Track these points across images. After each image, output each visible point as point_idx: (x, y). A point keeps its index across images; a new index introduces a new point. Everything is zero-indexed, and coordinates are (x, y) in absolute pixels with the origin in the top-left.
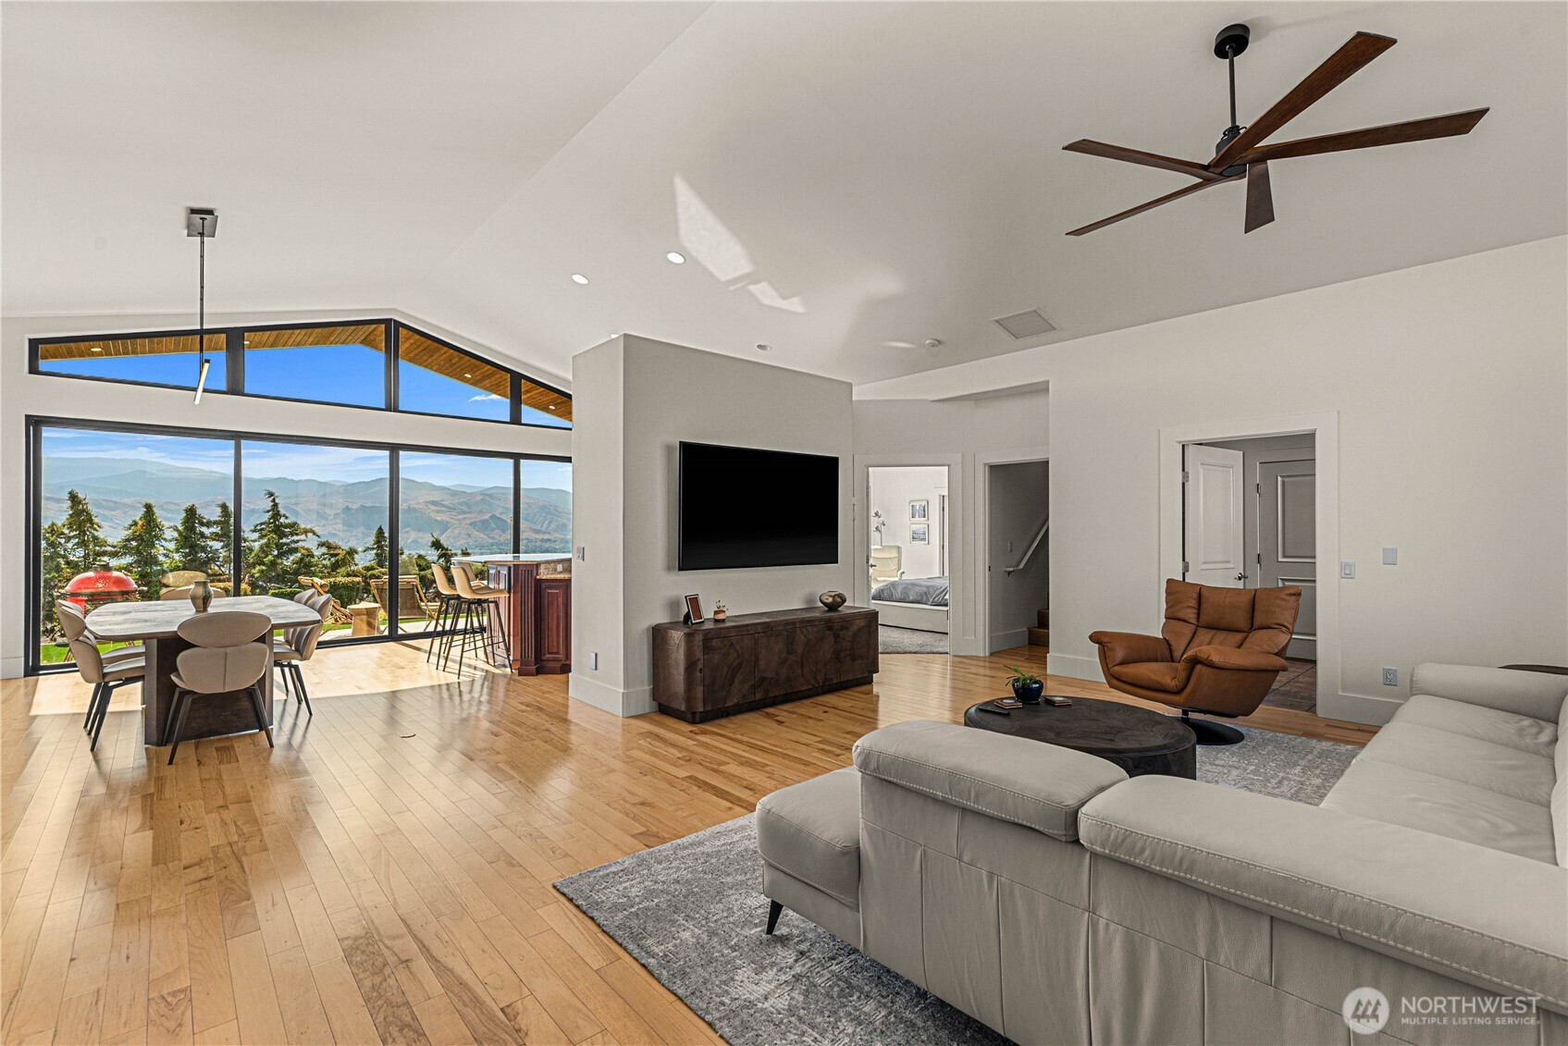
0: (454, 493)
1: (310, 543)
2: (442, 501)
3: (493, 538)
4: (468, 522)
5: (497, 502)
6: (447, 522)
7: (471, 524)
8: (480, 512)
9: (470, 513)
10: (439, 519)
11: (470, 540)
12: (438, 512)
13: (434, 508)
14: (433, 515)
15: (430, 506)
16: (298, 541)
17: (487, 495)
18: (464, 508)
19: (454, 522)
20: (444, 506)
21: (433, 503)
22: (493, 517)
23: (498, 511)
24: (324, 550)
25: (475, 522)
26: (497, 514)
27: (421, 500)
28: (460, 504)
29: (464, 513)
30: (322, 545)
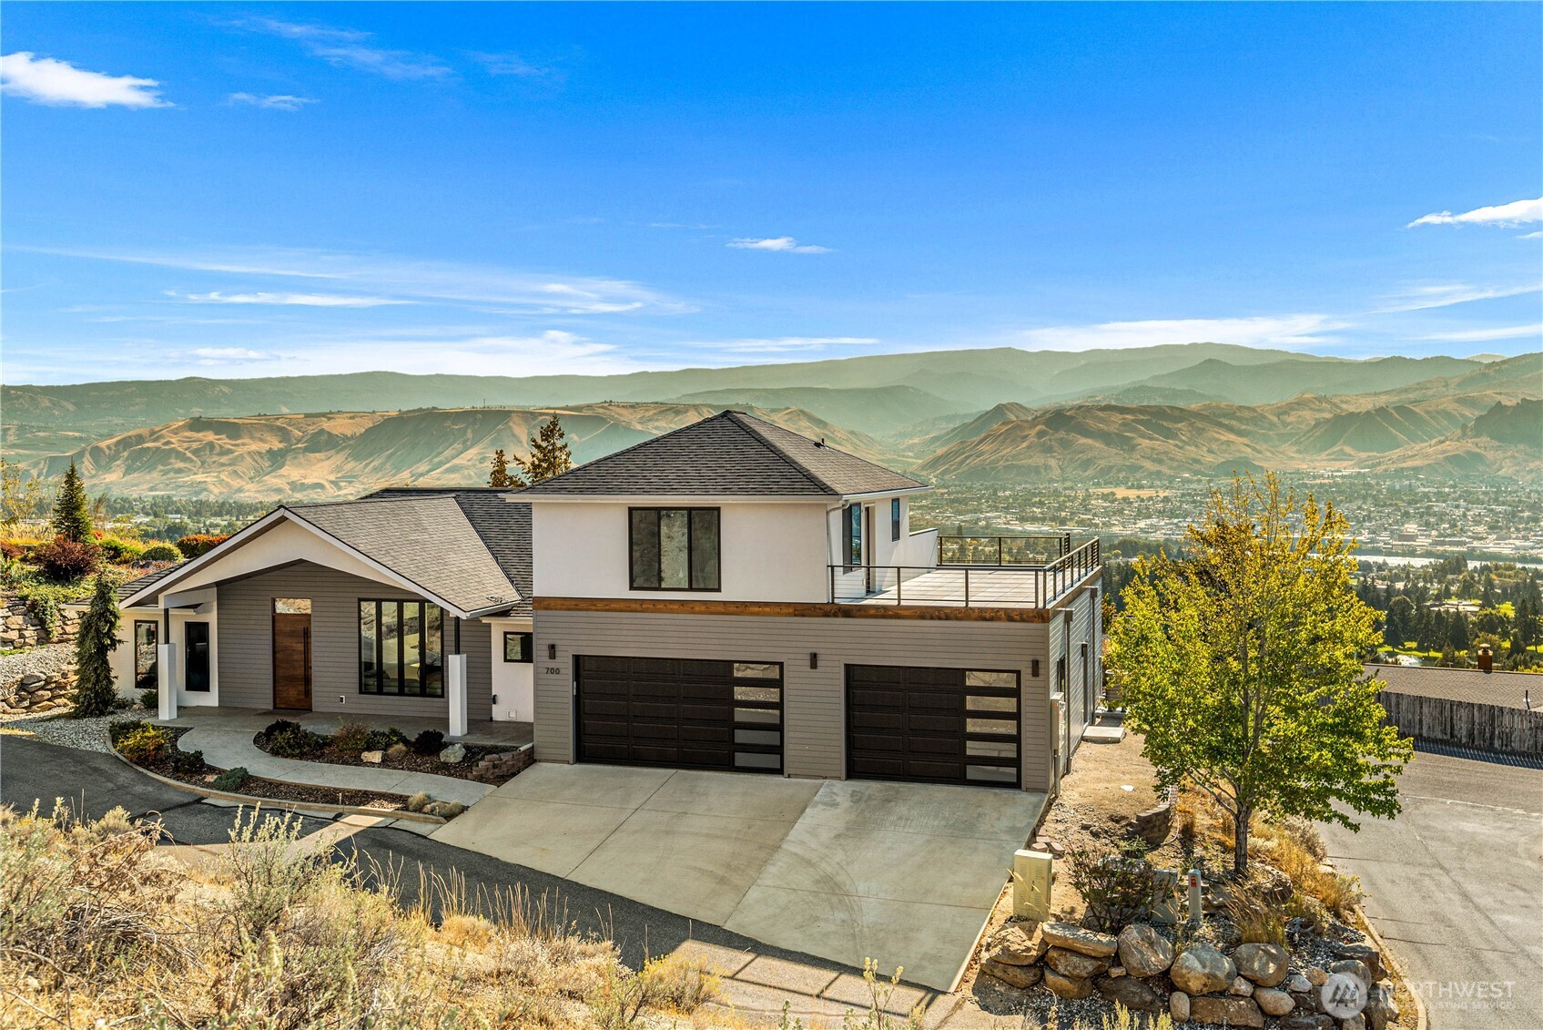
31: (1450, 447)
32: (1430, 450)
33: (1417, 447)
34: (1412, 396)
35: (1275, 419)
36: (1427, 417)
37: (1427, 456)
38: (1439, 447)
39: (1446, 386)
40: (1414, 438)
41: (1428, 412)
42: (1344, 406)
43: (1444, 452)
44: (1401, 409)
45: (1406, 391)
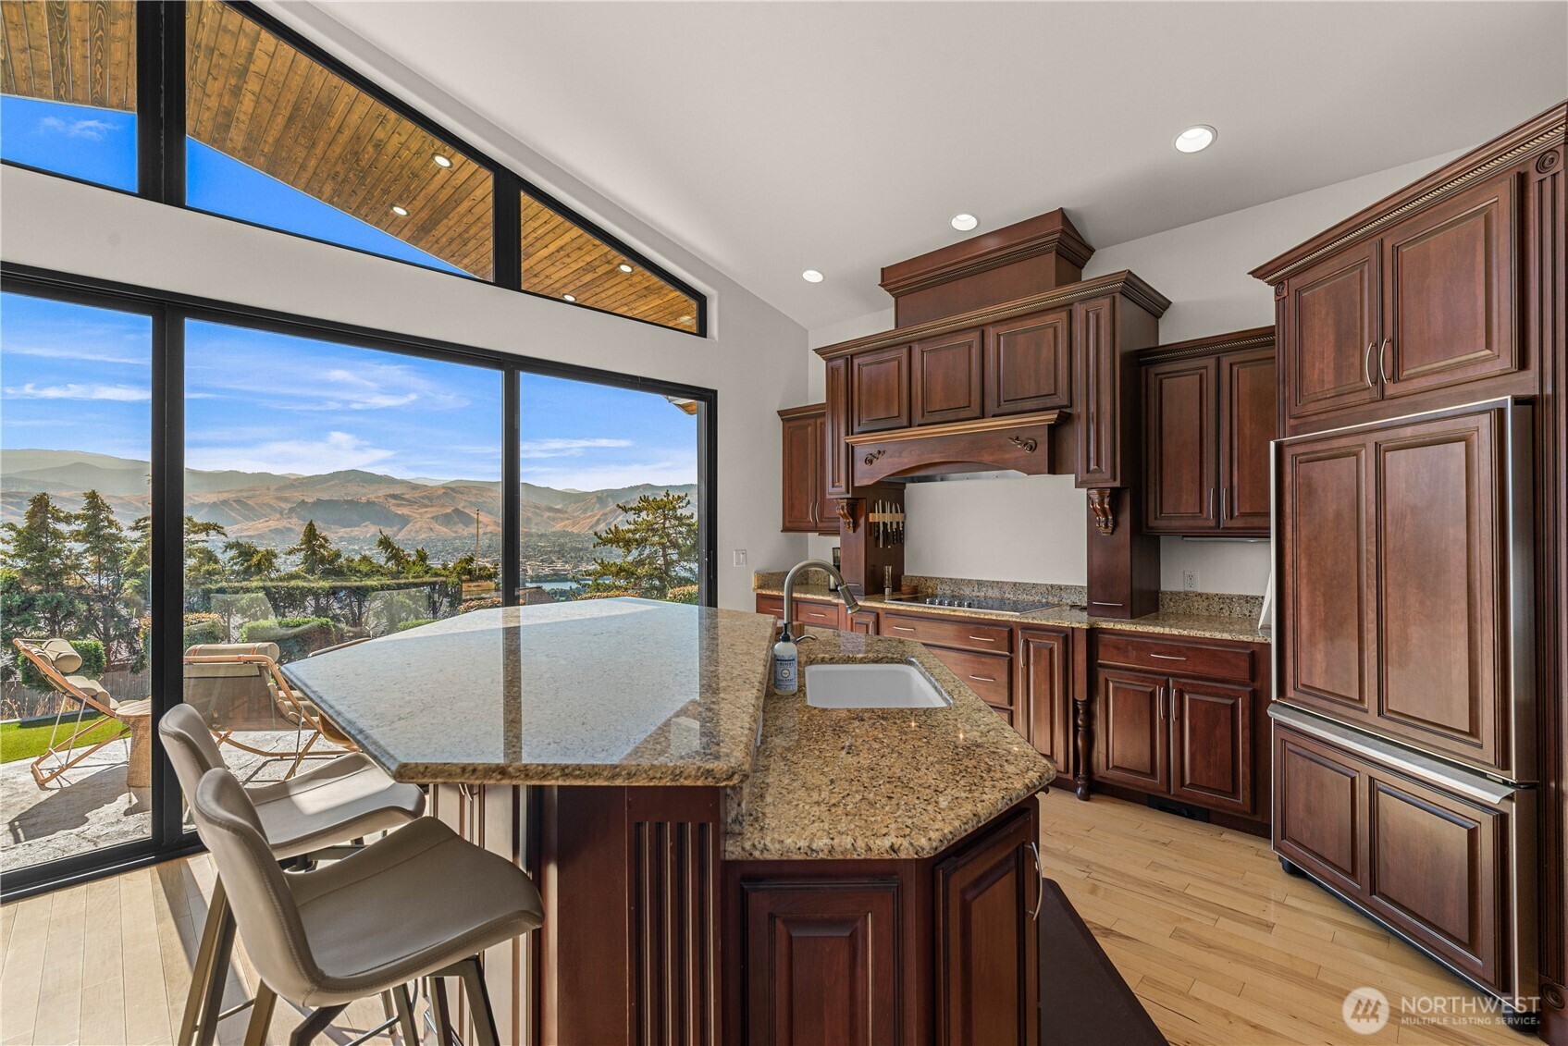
0: (415, 487)
1: (214, 542)
2: (403, 494)
3: (456, 532)
4: (429, 516)
5: (461, 496)
6: (408, 515)
7: (433, 518)
8: (443, 506)
9: (432, 506)
10: (400, 513)
11: (432, 534)
12: (399, 505)
13: (394, 501)
14: (393, 509)
15: (390, 500)
16: (197, 542)
17: (450, 488)
18: (426, 502)
19: (416, 516)
20: (404, 499)
21: (394, 497)
22: (457, 511)
23: (462, 505)
24: (233, 553)
25: (438, 516)
26: (460, 507)
27: (381, 493)
28: (420, 497)
29: (426, 506)
30: (229, 546)
31: (273, 524)
32: (259, 526)
33: (250, 524)
34: (245, 494)
35: (141, 505)
36: (256, 507)
37: (257, 529)
38: (266, 524)
39: (268, 489)
40: (247, 518)
41: (256, 504)
42: (196, 498)
43: (268, 527)
44: (238, 501)
45: (241, 491)
